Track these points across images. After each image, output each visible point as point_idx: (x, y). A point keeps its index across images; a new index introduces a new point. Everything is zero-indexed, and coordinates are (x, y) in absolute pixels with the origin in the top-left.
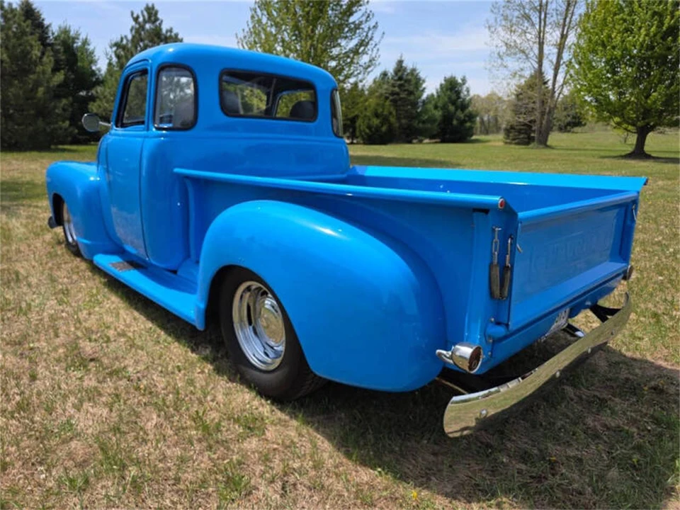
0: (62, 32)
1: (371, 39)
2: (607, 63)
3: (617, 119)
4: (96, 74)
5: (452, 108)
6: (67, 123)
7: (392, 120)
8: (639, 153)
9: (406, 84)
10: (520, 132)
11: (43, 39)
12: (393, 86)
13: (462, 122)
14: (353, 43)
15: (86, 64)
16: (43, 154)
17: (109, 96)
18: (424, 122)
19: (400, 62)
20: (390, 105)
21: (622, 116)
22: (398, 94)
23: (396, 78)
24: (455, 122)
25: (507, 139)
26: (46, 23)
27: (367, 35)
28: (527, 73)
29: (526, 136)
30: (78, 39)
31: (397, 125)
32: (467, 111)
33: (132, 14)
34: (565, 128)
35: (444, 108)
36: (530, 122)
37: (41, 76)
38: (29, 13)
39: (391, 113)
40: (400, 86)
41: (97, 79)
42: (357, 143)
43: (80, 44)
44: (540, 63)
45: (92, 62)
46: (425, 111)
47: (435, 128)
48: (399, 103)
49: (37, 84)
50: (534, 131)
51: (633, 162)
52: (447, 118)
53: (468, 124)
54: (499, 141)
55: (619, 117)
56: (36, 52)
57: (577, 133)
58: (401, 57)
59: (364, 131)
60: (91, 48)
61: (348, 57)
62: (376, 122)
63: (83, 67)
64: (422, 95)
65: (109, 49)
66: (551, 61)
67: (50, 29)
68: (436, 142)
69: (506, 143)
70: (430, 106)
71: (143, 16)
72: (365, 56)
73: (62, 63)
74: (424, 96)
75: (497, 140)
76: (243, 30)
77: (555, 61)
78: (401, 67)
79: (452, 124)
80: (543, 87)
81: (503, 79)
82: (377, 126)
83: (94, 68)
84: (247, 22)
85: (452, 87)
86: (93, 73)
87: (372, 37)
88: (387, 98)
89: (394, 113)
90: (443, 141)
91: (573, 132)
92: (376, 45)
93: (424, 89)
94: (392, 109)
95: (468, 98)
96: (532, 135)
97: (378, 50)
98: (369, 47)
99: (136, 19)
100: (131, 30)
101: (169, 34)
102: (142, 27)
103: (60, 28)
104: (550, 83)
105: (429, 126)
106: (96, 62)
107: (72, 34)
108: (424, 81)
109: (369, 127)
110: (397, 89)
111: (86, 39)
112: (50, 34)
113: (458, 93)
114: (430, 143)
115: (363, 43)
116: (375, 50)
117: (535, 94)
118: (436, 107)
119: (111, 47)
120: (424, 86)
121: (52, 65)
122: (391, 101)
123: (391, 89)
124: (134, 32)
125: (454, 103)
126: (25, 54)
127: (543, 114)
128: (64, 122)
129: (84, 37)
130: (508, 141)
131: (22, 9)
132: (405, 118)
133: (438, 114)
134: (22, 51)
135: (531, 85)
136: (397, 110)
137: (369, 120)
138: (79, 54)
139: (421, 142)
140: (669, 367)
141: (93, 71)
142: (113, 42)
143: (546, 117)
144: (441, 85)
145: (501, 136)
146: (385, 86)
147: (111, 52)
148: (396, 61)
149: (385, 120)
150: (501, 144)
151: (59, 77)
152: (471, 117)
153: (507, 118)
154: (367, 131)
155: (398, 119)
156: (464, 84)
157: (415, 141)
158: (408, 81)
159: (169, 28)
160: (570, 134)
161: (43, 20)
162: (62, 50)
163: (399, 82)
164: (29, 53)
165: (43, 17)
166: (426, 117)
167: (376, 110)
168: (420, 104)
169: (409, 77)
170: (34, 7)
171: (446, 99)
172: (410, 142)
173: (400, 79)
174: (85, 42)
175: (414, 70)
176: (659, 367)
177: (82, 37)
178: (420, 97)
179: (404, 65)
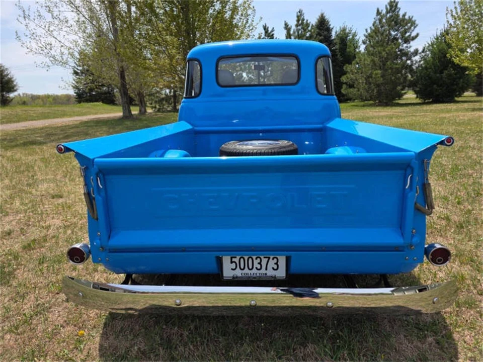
0: (341, 31)
30: (350, 33)
43: (351, 37)
45: (357, 47)
60: (357, 38)
63: (349, 52)
67: (334, 30)
71: (386, 9)
73: (337, 51)
103: (340, 28)
106: (359, 47)
107: (347, 31)
111: (355, 32)
161: (330, 25)
165: (330, 23)
174: (354, 35)
177: (353, 31)
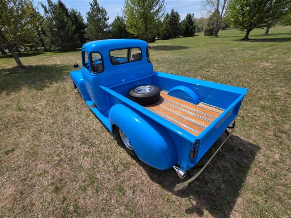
0: (72, 11)
1: (163, 6)
2: (241, 6)
3: (241, 27)
4: (84, 24)
5: (189, 25)
6: (79, 42)
7: (170, 31)
8: (246, 39)
9: (175, 18)
10: (209, 31)
11: (67, 14)
12: (171, 19)
13: (192, 29)
14: (157, 8)
15: (81, 21)
16: (75, 52)
17: (89, 32)
18: (180, 31)
19: (173, 10)
20: (170, 26)
21: (243, 26)
22: (172, 22)
23: (171, 16)
24: (189, 30)
25: (205, 34)
26: (67, 8)
27: (162, 4)
28: (213, 11)
29: (211, 33)
30: (77, 12)
31: (172, 32)
32: (193, 26)
33: (90, 3)
34: (224, 29)
35: (186, 25)
36: (213, 28)
37: (69, 27)
38: (61, 5)
39: (170, 29)
40: (173, 19)
41: (85, 26)
42: (160, 39)
44: (218, 7)
45: (82, 20)
46: (180, 27)
47: (183, 32)
48: (173, 25)
49: (69, 30)
50: (213, 31)
51: (244, 42)
52: (187, 28)
53: (193, 30)
54: (203, 35)
55: (242, 26)
56: (66, 20)
57: (227, 30)
58: (173, 8)
59: (162, 35)
60: (81, 15)
61: (156, 13)
62: (165, 32)
63: (80, 22)
64: (179, 21)
65: (86, 15)
66: (222, 6)
67: (68, 10)
68: (184, 37)
69: (204, 36)
70: (182, 25)
71: (93, 3)
72: (161, 12)
73: (74, 22)
74: (180, 21)
75: (202, 34)
76: (123, 7)
77: (223, 5)
78: (173, 12)
79: (189, 31)
80: (218, 15)
81: (205, 14)
82: (166, 34)
83: (83, 22)
84: (124, 4)
85: (189, 17)
86: (83, 24)
87: (163, 5)
88: (169, 23)
89: (171, 28)
90: (186, 36)
91: (226, 30)
92: (164, 8)
93: (180, 19)
94: (170, 27)
95: (194, 21)
96: (213, 32)
97: (165, 9)
98: (162, 9)
99: (91, 5)
100: (90, 9)
101: (102, 9)
102: (94, 7)
103: (71, 9)
104: (221, 13)
105: (182, 32)
107: (75, 11)
108: (180, 16)
109: (164, 34)
110: (172, 20)
111: (80, 12)
112: (69, 11)
113: (191, 20)
114: (182, 37)
115: (160, 7)
116: (164, 10)
117: (215, 18)
118: (184, 25)
119: (87, 15)
120: (180, 18)
121: (71, 23)
122: (170, 24)
123: (170, 20)
124: (91, 9)
125: (189, 23)
126: (63, 20)
127: (217, 25)
128: (78, 41)
129: (79, 12)
130: (205, 35)
131: (59, 4)
132: (174, 30)
133: (184, 27)
134: (62, 20)
135: (214, 15)
136: (172, 28)
137: (163, 32)
138: (78, 18)
139: (179, 37)
140: (244, 139)
141: (83, 23)
142: (87, 12)
143: (218, 26)
144: (186, 17)
145: (203, 33)
146: (168, 19)
147: (87, 16)
148: (171, 10)
149: (168, 31)
150: (203, 36)
151: (74, 27)
152: (194, 27)
153: (205, 27)
154: (163, 35)
155: (172, 30)
156: (193, 16)
157: (177, 37)
158: (175, 17)
159: (101, 7)
160: (225, 30)
161: (66, 7)
162: (73, 17)
163: (172, 18)
164: (64, 20)
166: (181, 29)
167: (166, 28)
168: (179, 25)
169: (175, 15)
170: (62, 2)
171: (187, 22)
172: (175, 38)
173: (172, 16)
174: (79, 14)
175: (177, 13)
176: (241, 140)
177: (78, 12)
178: (179, 22)
179: (174, 11)
